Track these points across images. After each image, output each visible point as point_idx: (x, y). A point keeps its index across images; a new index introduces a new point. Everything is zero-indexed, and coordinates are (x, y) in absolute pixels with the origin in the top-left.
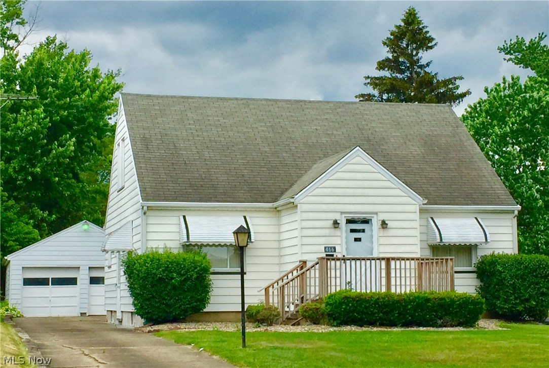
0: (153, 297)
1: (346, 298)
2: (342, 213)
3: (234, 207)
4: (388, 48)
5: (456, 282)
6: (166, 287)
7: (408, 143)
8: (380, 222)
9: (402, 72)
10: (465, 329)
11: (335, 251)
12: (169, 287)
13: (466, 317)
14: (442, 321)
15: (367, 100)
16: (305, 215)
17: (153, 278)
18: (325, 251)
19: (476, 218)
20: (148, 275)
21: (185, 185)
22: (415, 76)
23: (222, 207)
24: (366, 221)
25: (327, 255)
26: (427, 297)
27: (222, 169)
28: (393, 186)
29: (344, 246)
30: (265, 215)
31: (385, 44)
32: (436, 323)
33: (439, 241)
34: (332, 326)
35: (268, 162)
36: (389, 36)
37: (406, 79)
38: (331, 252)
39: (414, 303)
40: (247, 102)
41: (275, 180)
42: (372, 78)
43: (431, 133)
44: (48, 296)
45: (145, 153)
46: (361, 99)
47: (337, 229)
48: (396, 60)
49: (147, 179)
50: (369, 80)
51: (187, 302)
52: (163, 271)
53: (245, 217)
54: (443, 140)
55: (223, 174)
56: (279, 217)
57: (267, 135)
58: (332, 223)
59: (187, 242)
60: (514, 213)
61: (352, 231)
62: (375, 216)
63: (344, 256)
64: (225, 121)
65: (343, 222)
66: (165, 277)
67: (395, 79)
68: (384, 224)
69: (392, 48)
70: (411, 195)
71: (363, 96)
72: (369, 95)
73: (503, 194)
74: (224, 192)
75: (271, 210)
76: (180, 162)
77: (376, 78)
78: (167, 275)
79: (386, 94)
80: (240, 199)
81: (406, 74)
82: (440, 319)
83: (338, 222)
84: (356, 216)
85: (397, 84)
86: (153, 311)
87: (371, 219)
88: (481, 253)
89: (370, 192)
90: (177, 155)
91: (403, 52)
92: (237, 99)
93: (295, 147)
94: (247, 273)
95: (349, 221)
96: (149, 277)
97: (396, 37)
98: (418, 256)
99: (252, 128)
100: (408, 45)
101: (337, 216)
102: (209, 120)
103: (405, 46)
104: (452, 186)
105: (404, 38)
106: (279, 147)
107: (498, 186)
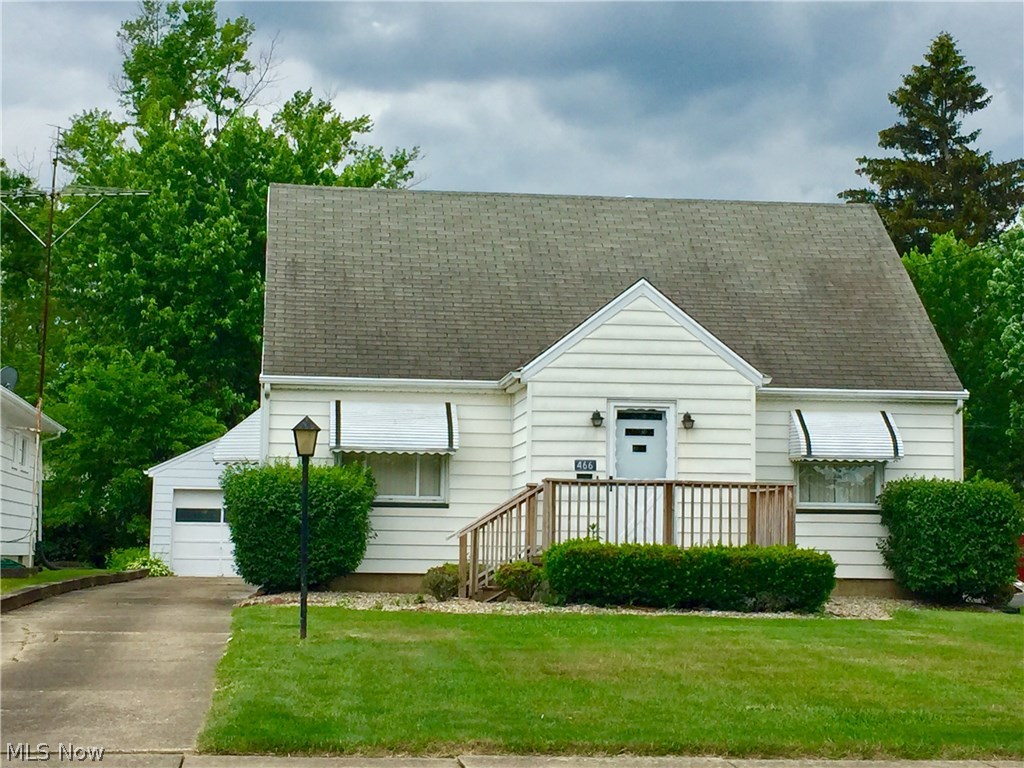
0: (260, 544)
1: (574, 553)
2: (609, 399)
3: (429, 388)
4: (900, 107)
5: (799, 530)
6: (283, 527)
7: (780, 275)
8: (681, 418)
9: (925, 150)
10: (797, 617)
11: (594, 469)
12: (288, 528)
13: (799, 593)
14: (754, 600)
15: (859, 201)
16: (540, 403)
17: (261, 511)
18: (577, 469)
19: (884, 413)
20: (254, 505)
21: (346, 347)
22: (948, 157)
23: (406, 386)
24: (657, 415)
25: (579, 476)
26: (725, 555)
27: (420, 319)
28: (708, 351)
29: (613, 461)
30: (485, 401)
31: (893, 99)
32: (743, 603)
33: (806, 454)
34: (550, 604)
35: (509, 307)
36: (903, 85)
37: (933, 163)
38: (588, 469)
39: (699, 566)
40: (493, 199)
41: (514, 340)
42: (871, 162)
43: (827, 257)
44: (217, 540)
45: (288, 290)
46: (850, 199)
47: (598, 429)
48: (913, 128)
49: (280, 335)
50: (865, 165)
51: (322, 555)
52: (277, 498)
53: (448, 406)
54: (848, 269)
55: (420, 328)
56: (512, 406)
57: (519, 258)
58: (591, 417)
59: (335, 448)
60: (956, 404)
61: (630, 432)
62: (672, 406)
63: (611, 478)
64: (446, 233)
65: (610, 417)
66: (281, 510)
67: (913, 163)
68: (688, 421)
69: (908, 106)
70: (741, 368)
71: (851, 193)
72: (864, 192)
73: (939, 369)
74: (416, 360)
75: (497, 392)
76: (347, 306)
77: (878, 161)
78: (285, 507)
79: (894, 191)
80: (441, 373)
81: (933, 154)
82: (752, 595)
83: (602, 415)
84: (636, 405)
85: (913, 173)
86: (260, 569)
87: (665, 412)
88: (892, 477)
89: (665, 362)
90: (345, 292)
91: (927, 115)
92: (477, 195)
93: (565, 280)
94: (450, 506)
95: (622, 415)
96: (255, 510)
97: (915, 87)
98: (752, 480)
99: (493, 246)
100: (938, 102)
101: (599, 405)
102: (417, 231)
103: (931, 103)
104: (845, 354)
105: (930, 89)
106: (535, 281)
107: (933, 352)
